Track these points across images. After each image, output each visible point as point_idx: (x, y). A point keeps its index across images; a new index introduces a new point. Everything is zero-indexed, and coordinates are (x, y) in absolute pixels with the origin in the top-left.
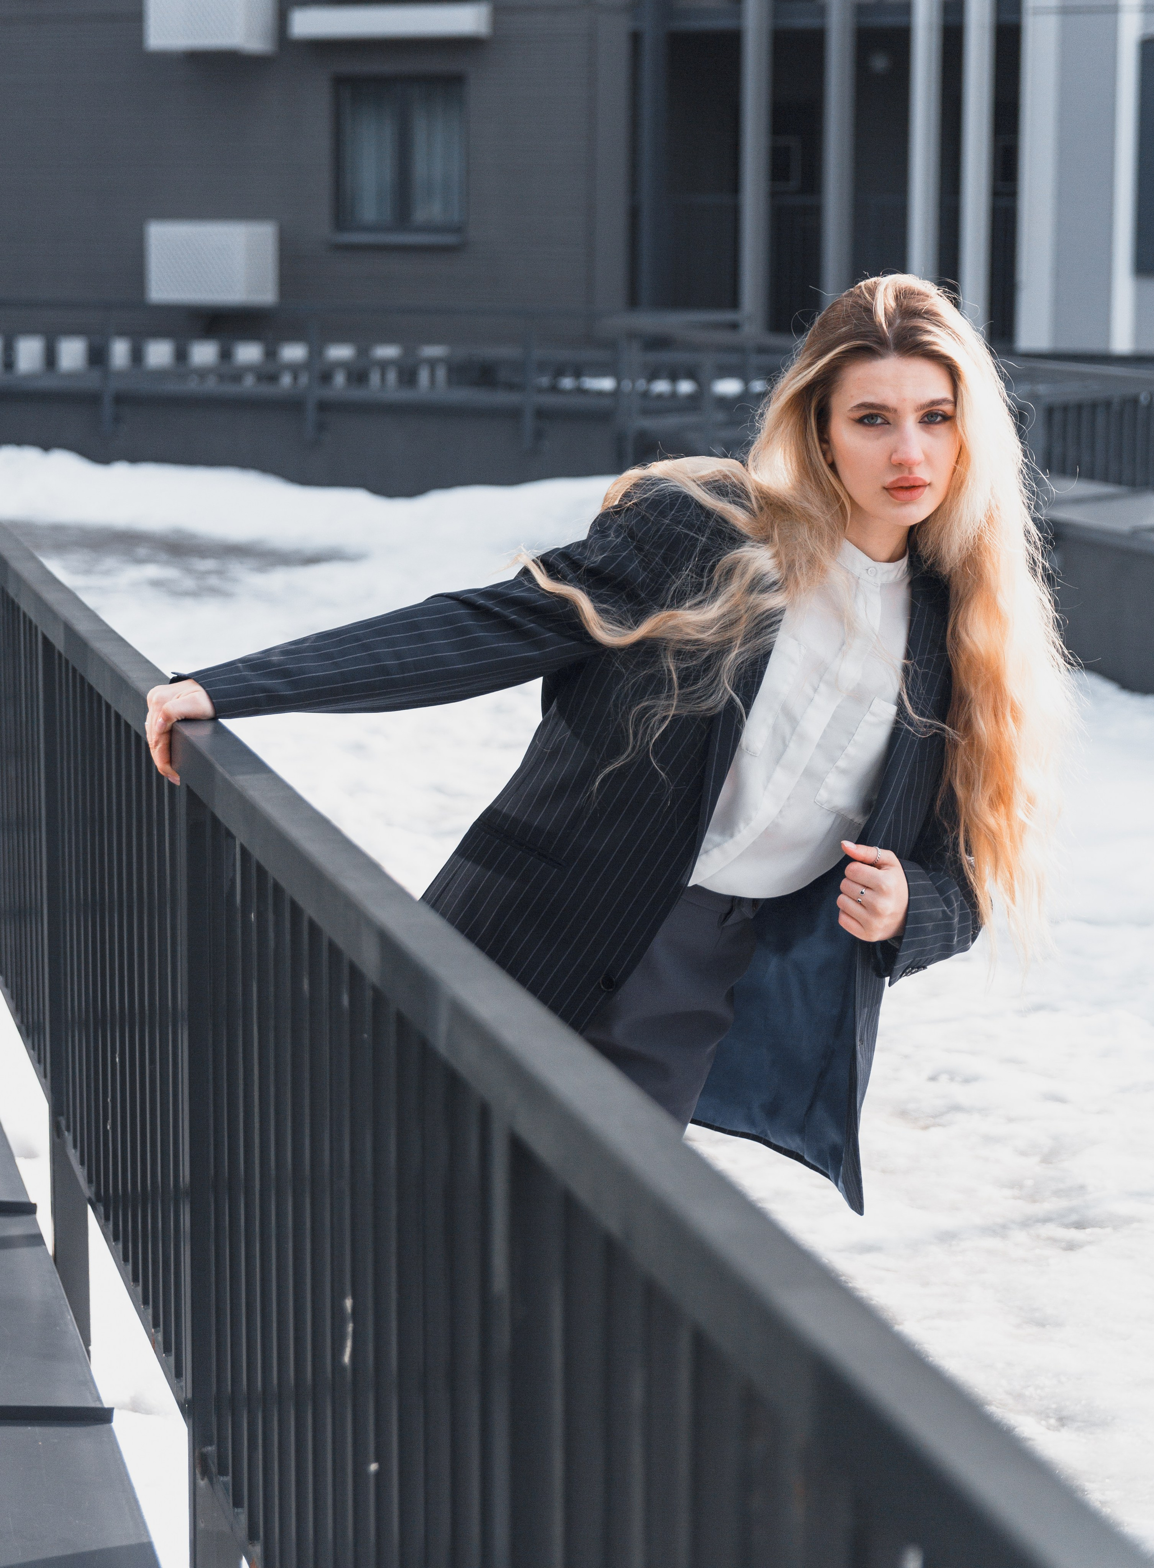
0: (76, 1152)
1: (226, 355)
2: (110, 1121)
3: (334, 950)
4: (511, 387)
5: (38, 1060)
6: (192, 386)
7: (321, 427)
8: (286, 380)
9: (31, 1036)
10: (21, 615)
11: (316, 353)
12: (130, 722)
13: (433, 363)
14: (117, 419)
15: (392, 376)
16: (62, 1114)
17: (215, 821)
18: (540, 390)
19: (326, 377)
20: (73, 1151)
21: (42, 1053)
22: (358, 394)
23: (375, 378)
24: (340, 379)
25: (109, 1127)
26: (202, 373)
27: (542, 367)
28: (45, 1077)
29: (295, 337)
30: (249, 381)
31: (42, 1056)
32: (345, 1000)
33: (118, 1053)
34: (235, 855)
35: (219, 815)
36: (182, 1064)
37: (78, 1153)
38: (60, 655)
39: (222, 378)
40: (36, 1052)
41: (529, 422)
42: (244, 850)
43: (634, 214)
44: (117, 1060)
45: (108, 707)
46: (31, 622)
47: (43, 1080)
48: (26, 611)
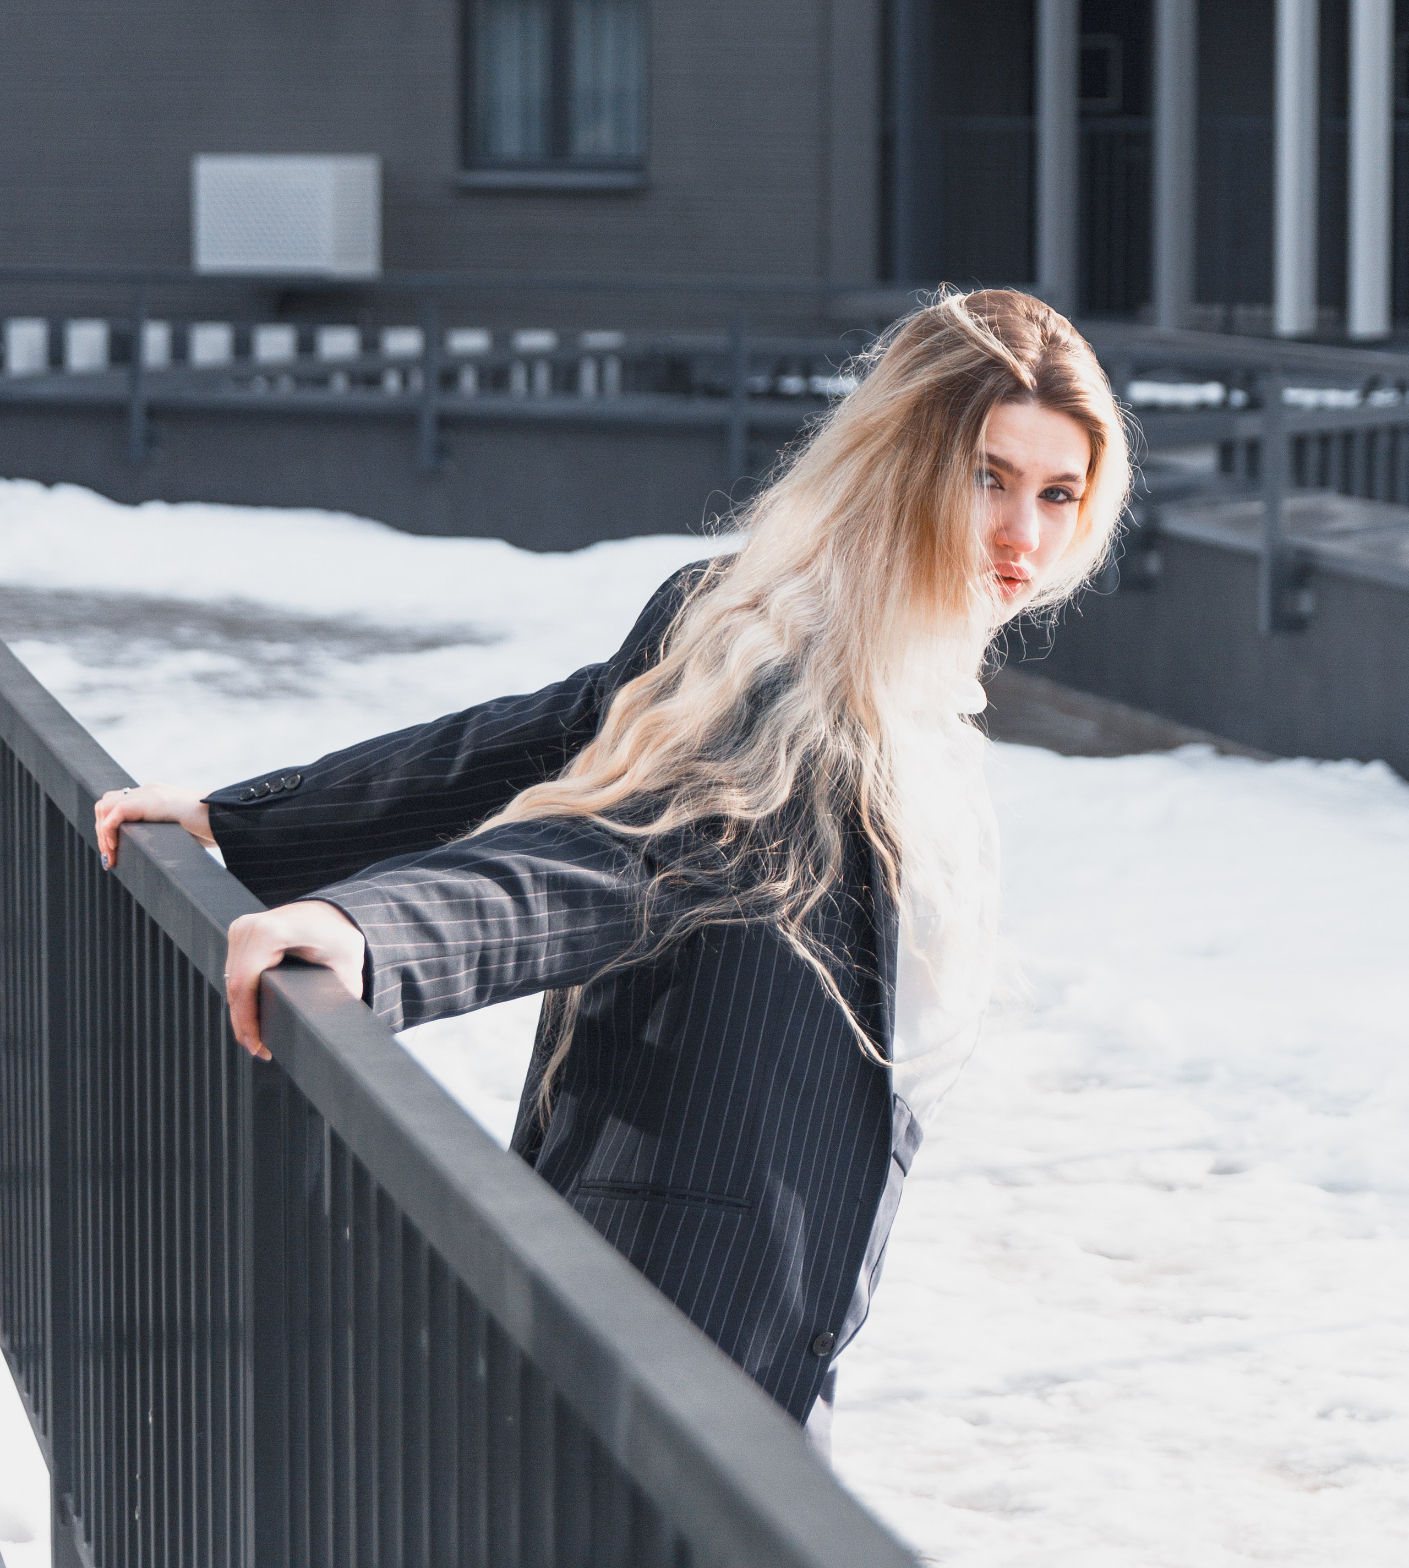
0: (89, 1546)
1: (306, 346)
2: (139, 1508)
3: (464, 1297)
4: (714, 392)
5: (35, 1406)
6: (259, 391)
7: (442, 451)
8: (392, 382)
9: (24, 1372)
10: (16, 765)
11: (434, 341)
12: (172, 935)
13: (600, 357)
14: (151, 440)
15: (543, 376)
16: (69, 1490)
17: (294, 1091)
18: (754, 396)
19: (449, 379)
20: (85, 1545)
21: (41, 1397)
22: (496, 404)
23: (518, 379)
24: (468, 381)
25: (137, 1516)
26: (271, 374)
27: (756, 361)
28: (45, 1432)
29: (403, 320)
30: (340, 383)
31: (41, 1402)
32: (482, 1368)
33: (151, 1410)
34: (322, 1142)
35: (300, 1082)
36: (245, 1441)
37: (92, 1550)
38: (71, 827)
39: (300, 380)
40: (32, 1397)
41: (738, 443)
42: (335, 1138)
43: (886, 144)
44: (151, 1419)
45: (141, 911)
46: (29, 776)
47: (42, 1437)
48: (23, 761)
